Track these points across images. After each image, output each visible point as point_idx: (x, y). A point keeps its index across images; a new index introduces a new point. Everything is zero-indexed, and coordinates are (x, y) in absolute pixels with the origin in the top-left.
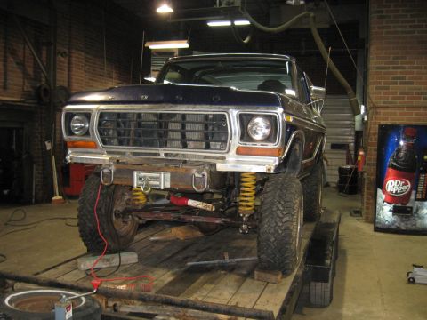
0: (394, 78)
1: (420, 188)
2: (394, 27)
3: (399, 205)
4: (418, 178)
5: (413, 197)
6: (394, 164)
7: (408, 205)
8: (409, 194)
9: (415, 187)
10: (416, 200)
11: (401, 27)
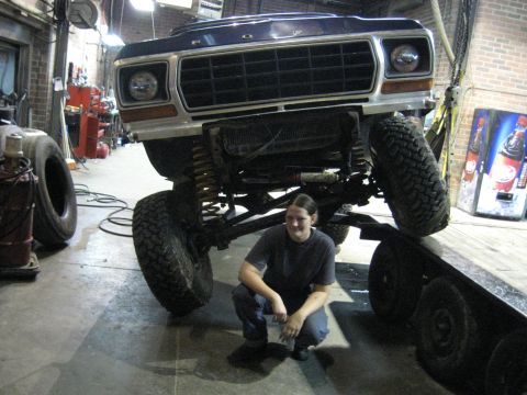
0: (495, 61)
1: (522, 176)
2: (504, 8)
3: (503, 191)
4: (522, 166)
5: (515, 185)
6: (505, 151)
7: (510, 192)
8: (513, 181)
9: (518, 175)
10: (518, 187)
11: (510, 9)
